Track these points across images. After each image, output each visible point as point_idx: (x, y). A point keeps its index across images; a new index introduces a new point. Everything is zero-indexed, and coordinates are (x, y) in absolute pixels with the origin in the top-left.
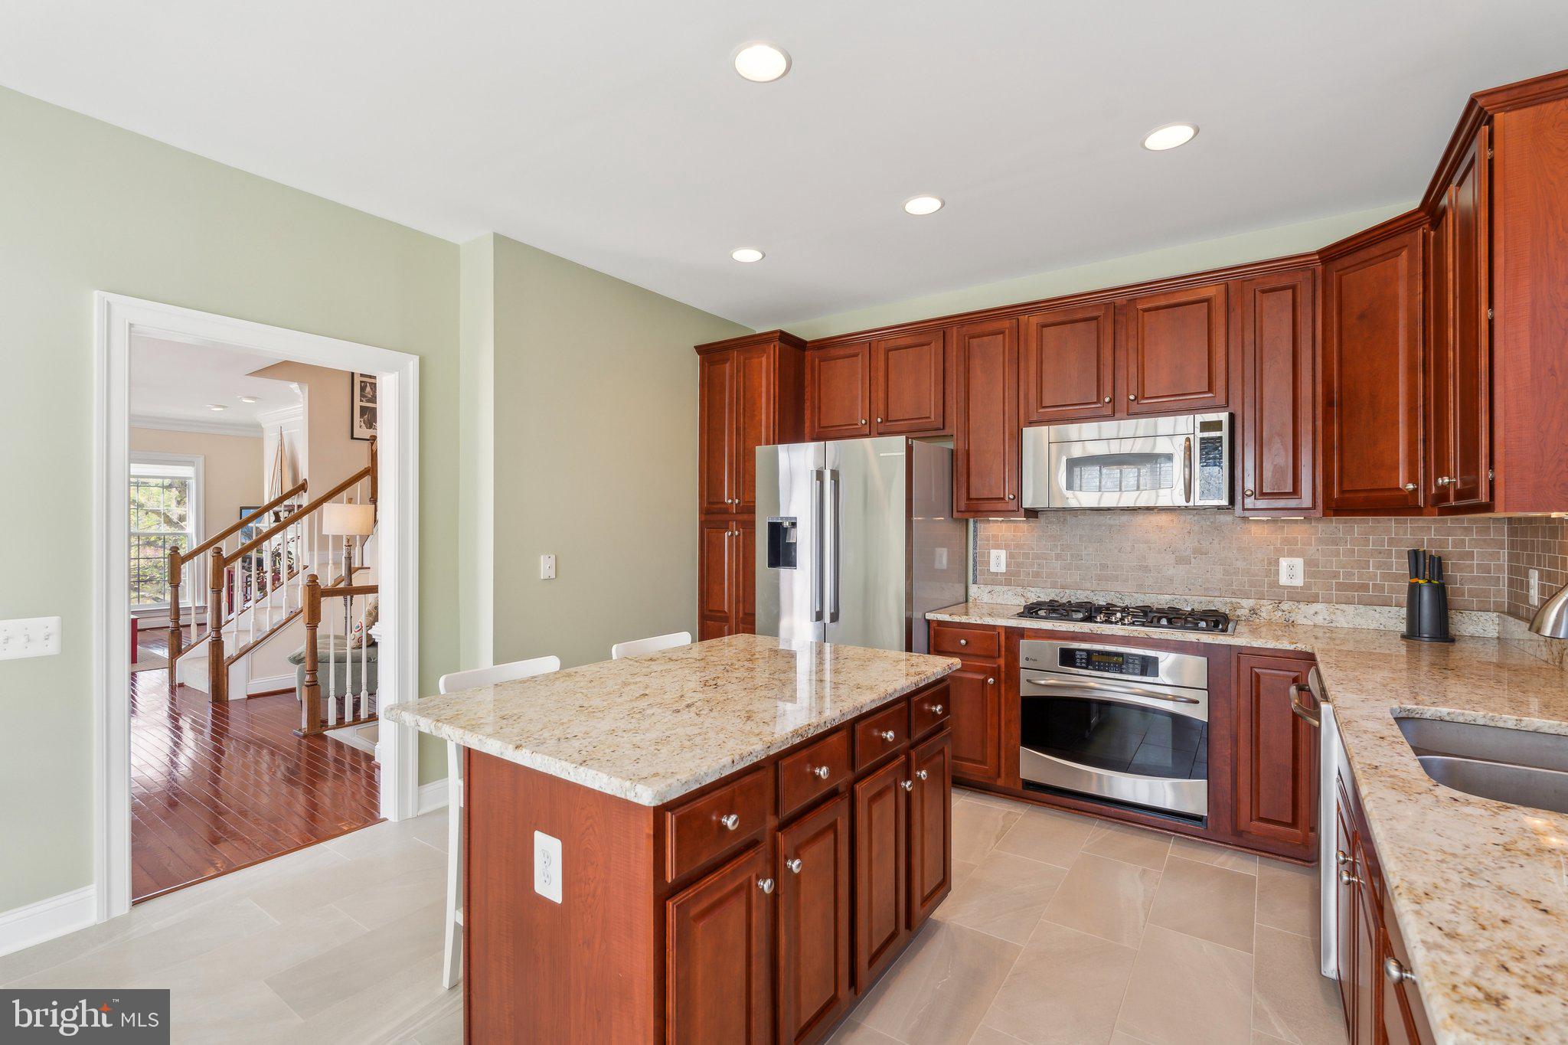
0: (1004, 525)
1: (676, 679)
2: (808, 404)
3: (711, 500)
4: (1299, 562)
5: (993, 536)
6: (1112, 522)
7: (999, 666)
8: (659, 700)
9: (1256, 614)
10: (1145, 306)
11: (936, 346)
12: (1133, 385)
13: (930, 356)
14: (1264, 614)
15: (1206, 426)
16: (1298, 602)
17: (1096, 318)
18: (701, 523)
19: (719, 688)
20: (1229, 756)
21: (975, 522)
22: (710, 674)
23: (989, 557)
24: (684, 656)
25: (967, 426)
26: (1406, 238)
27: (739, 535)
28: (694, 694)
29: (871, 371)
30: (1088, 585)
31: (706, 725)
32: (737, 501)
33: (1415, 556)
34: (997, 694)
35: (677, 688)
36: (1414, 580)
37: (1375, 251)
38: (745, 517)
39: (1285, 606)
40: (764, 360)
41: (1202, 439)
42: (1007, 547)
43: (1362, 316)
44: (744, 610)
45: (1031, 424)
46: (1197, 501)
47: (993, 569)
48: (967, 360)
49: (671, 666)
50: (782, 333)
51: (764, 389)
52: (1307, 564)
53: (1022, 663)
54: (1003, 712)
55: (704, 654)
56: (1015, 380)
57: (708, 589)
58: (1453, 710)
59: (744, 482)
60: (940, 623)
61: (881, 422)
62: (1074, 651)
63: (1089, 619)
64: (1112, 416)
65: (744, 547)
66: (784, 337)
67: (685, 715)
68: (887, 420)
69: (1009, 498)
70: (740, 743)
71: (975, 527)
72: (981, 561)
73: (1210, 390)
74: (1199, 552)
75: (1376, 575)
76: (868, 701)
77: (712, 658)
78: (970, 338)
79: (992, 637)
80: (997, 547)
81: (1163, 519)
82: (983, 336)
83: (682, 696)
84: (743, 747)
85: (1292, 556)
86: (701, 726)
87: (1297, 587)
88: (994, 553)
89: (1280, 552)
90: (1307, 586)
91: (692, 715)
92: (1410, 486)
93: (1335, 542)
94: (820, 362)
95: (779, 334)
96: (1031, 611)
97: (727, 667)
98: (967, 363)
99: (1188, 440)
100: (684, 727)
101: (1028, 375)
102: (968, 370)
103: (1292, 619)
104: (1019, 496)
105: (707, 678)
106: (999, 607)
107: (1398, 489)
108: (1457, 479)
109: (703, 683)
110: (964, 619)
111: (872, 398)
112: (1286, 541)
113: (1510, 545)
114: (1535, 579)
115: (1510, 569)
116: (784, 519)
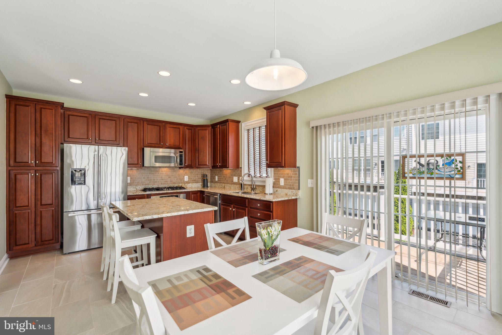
0: (129, 171)
3: (17, 161)
4: (187, 176)
10: (168, 126)
11: (117, 122)
15: (181, 152)
16: (188, 183)
17: (159, 126)
25: (127, 145)
26: (208, 128)
27: (38, 175)
29: (92, 123)
32: (37, 162)
33: (204, 175)
36: (204, 178)
37: (204, 128)
38: (41, 168)
39: (186, 184)
41: (180, 154)
42: (130, 176)
43: (202, 138)
44: (41, 203)
45: (146, 147)
46: (179, 166)
50: (64, 104)
57: (15, 198)
59: (41, 155)
61: (97, 140)
68: (100, 140)
69: (139, 164)
73: (180, 145)
74: (172, 175)
75: (197, 178)
78: (128, 122)
82: (132, 123)
89: (185, 175)
90: (188, 181)
92: (209, 164)
93: (192, 173)
94: (69, 115)
98: (127, 128)
99: (177, 154)
101: (144, 135)
102: (127, 130)
103: (187, 187)
104: (143, 164)
107: (207, 165)
112: (186, 173)
113: (211, 173)
114: (217, 177)
115: (211, 176)
116: (78, 169)
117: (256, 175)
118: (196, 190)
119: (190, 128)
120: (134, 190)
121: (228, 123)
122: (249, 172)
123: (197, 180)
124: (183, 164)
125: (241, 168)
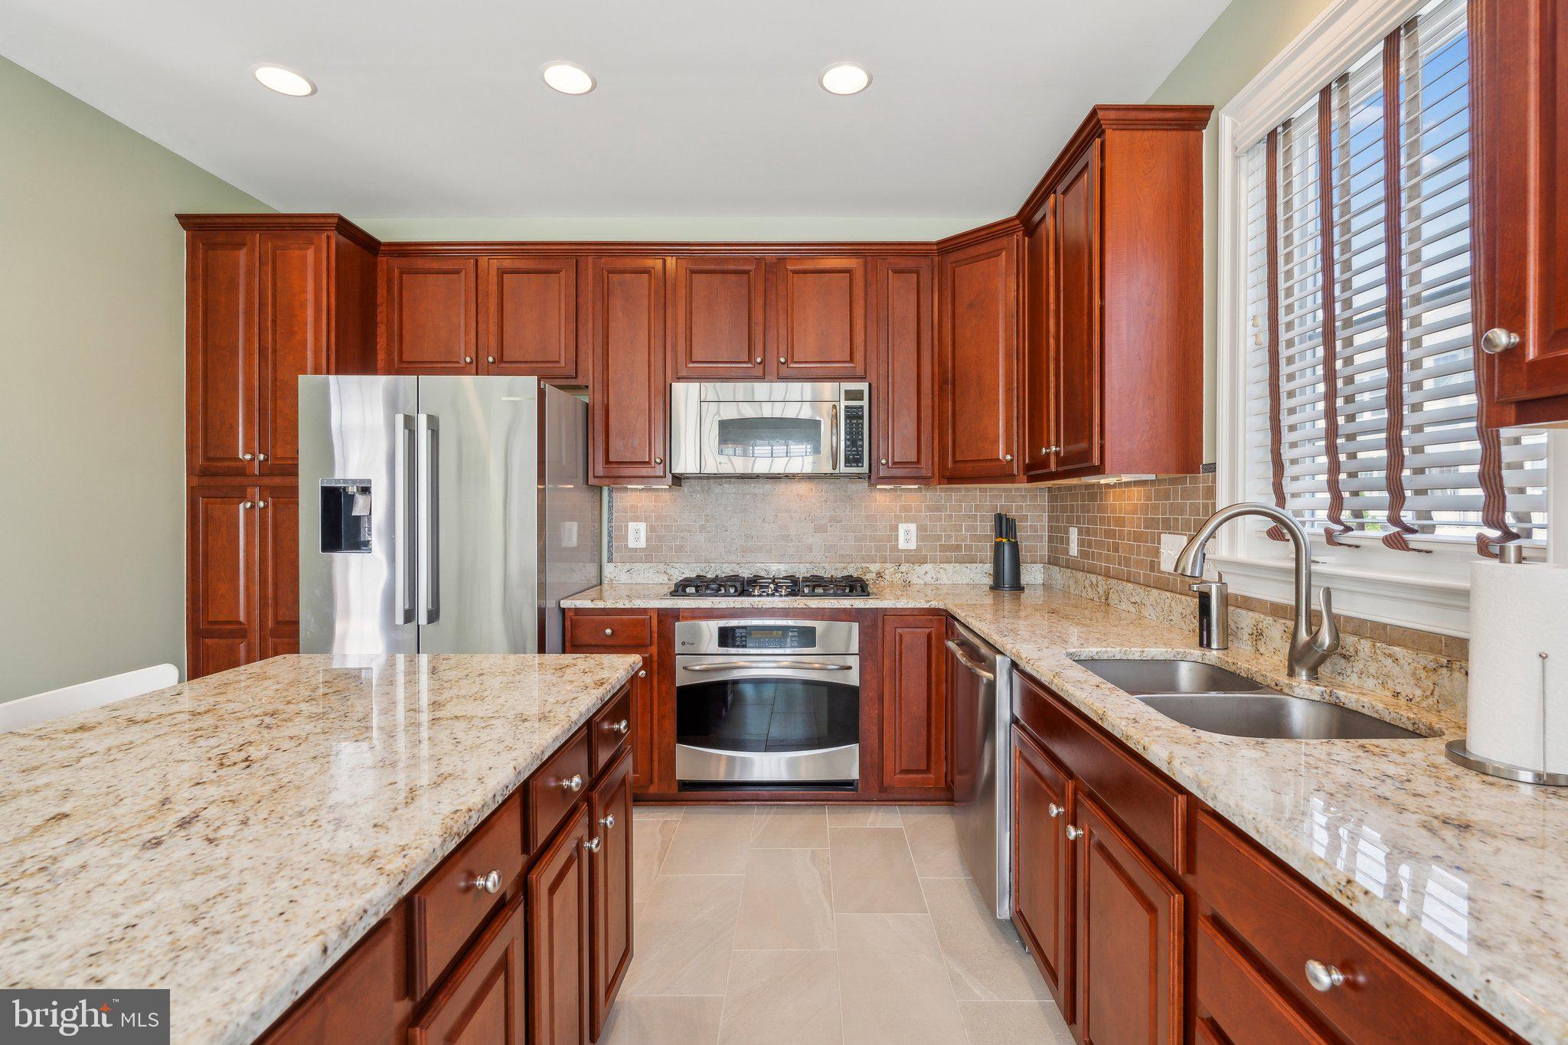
0: (644, 495)
1: (146, 764)
2: (381, 330)
3: (211, 454)
4: (913, 527)
5: (632, 507)
6: (756, 491)
7: (651, 656)
8: (102, 824)
9: (882, 577)
10: (793, 268)
11: (566, 277)
12: (783, 348)
13: (559, 286)
14: (887, 577)
15: (851, 395)
16: (913, 563)
17: (747, 272)
18: (193, 492)
19: (255, 766)
20: (876, 716)
21: (610, 491)
22: (227, 739)
23: (627, 531)
24: (163, 710)
25: (605, 376)
26: (1004, 241)
27: (266, 507)
28: (197, 791)
29: (479, 295)
30: (733, 558)
31: (237, 863)
32: (262, 457)
33: (999, 518)
34: (649, 688)
35: (152, 784)
36: (998, 540)
37: (982, 249)
38: (277, 481)
39: (903, 568)
40: (310, 253)
41: (846, 407)
42: (646, 519)
43: (971, 305)
44: (276, 614)
45: (679, 379)
46: (842, 468)
47: (632, 544)
48: (606, 298)
49: (134, 734)
50: (341, 219)
51: (310, 296)
52: (918, 529)
53: (678, 648)
54: (655, 708)
55: (211, 700)
56: (662, 326)
57: (206, 590)
58: (1100, 649)
59: (275, 430)
60: (578, 611)
61: (493, 363)
62: (733, 629)
63: (743, 593)
64: (762, 378)
65: (275, 526)
66: (344, 226)
67: (178, 850)
68: (502, 361)
69: (655, 462)
70: (333, 893)
71: (610, 496)
72: (617, 535)
73: (851, 360)
74: (834, 519)
75: (966, 537)
76: (550, 740)
77: (230, 706)
78: (609, 272)
79: (642, 623)
80: (636, 519)
81: (802, 488)
82: (623, 273)
83: (165, 801)
84: (343, 903)
85: (908, 522)
86: (222, 872)
87: (911, 551)
88: (632, 526)
89: (899, 519)
90: (919, 549)
91: (197, 843)
92: (1009, 457)
93: (938, 509)
94: (401, 273)
95: (336, 220)
96: (680, 589)
97: (268, 720)
98: (606, 302)
99: (834, 407)
100: (175, 884)
101: (676, 324)
102: (606, 311)
103: (908, 580)
104: (667, 460)
105: (223, 749)
106: (639, 587)
107: (998, 459)
108: (1060, 448)
109: (215, 761)
110: (600, 605)
111: (479, 329)
112: (905, 509)
113: (1052, 509)
114: (1074, 534)
115: (1051, 529)
116: (354, 482)
117: (1348, 529)
118: (918, 606)
119: (911, 263)
120: (661, 581)
121: (1103, 145)
122: (1281, 500)
123: (969, 548)
124: (862, 456)
125: (1212, 468)
